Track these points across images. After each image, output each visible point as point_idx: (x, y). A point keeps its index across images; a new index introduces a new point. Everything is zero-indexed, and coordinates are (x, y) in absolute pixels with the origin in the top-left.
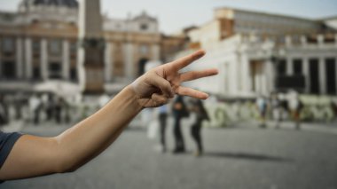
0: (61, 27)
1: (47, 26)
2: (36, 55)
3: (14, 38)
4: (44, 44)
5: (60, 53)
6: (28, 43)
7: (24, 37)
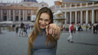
0: (18, 6)
1: (15, 6)
2: (12, 14)
3: (6, 10)
4: (14, 11)
5: (18, 14)
6: (10, 11)
7: (9, 9)
